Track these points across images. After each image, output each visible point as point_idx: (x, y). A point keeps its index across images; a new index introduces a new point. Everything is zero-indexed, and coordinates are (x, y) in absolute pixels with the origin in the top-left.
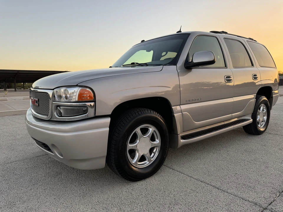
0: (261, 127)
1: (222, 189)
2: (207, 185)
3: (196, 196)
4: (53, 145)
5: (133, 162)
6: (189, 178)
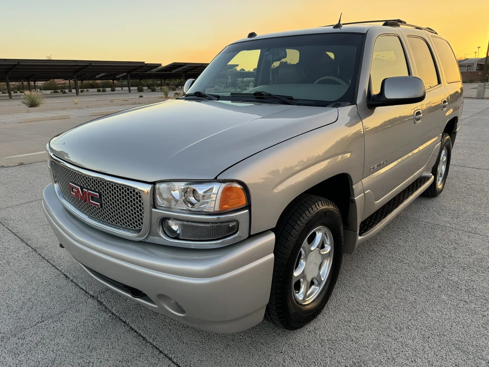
0: (438, 184)
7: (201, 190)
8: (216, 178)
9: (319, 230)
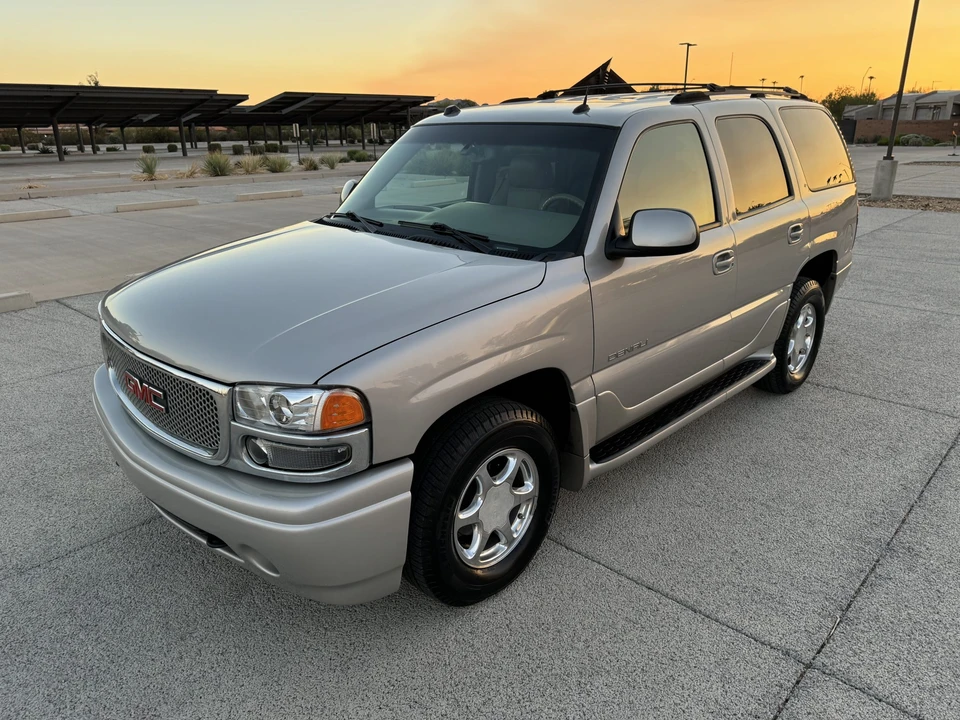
0: (795, 369)
1: (702, 609)
2: (664, 600)
3: (641, 641)
4: (245, 547)
5: (470, 558)
6: (614, 577)
7: (295, 398)
8: (316, 383)
9: (512, 455)
